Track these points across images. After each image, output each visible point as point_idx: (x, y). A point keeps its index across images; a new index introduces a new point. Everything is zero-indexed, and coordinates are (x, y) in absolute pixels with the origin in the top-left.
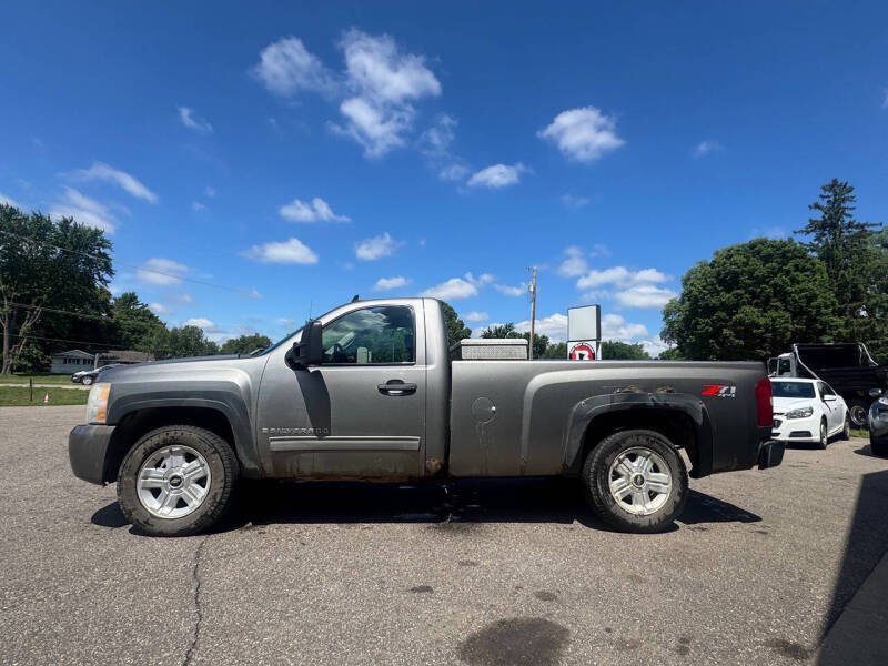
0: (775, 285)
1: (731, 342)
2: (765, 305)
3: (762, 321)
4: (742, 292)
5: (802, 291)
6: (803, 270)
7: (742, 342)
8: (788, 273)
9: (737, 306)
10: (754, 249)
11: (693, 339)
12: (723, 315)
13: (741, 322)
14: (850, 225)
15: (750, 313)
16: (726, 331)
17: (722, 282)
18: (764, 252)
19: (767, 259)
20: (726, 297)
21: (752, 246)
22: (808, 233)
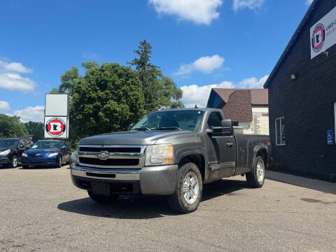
0: (123, 91)
1: (103, 120)
2: (118, 100)
3: (118, 109)
4: (109, 92)
5: (134, 95)
6: (135, 85)
7: (108, 120)
8: (129, 85)
9: (107, 100)
10: (114, 68)
11: (81, 116)
12: (99, 104)
13: (108, 109)
14: (149, 65)
15: (112, 104)
16: (100, 114)
17: (99, 84)
18: (119, 72)
19: (120, 76)
20: (101, 93)
21: (113, 67)
22: (133, 64)
